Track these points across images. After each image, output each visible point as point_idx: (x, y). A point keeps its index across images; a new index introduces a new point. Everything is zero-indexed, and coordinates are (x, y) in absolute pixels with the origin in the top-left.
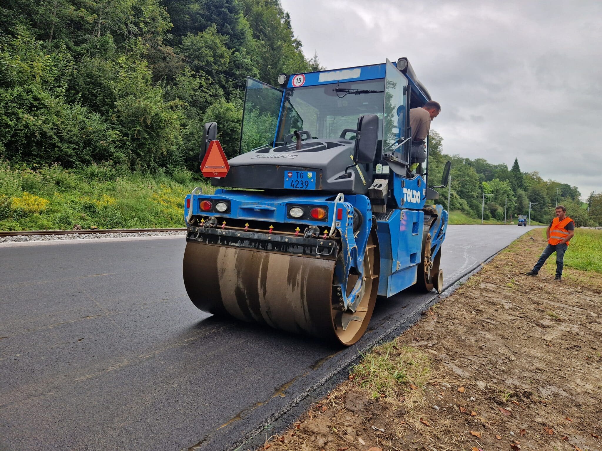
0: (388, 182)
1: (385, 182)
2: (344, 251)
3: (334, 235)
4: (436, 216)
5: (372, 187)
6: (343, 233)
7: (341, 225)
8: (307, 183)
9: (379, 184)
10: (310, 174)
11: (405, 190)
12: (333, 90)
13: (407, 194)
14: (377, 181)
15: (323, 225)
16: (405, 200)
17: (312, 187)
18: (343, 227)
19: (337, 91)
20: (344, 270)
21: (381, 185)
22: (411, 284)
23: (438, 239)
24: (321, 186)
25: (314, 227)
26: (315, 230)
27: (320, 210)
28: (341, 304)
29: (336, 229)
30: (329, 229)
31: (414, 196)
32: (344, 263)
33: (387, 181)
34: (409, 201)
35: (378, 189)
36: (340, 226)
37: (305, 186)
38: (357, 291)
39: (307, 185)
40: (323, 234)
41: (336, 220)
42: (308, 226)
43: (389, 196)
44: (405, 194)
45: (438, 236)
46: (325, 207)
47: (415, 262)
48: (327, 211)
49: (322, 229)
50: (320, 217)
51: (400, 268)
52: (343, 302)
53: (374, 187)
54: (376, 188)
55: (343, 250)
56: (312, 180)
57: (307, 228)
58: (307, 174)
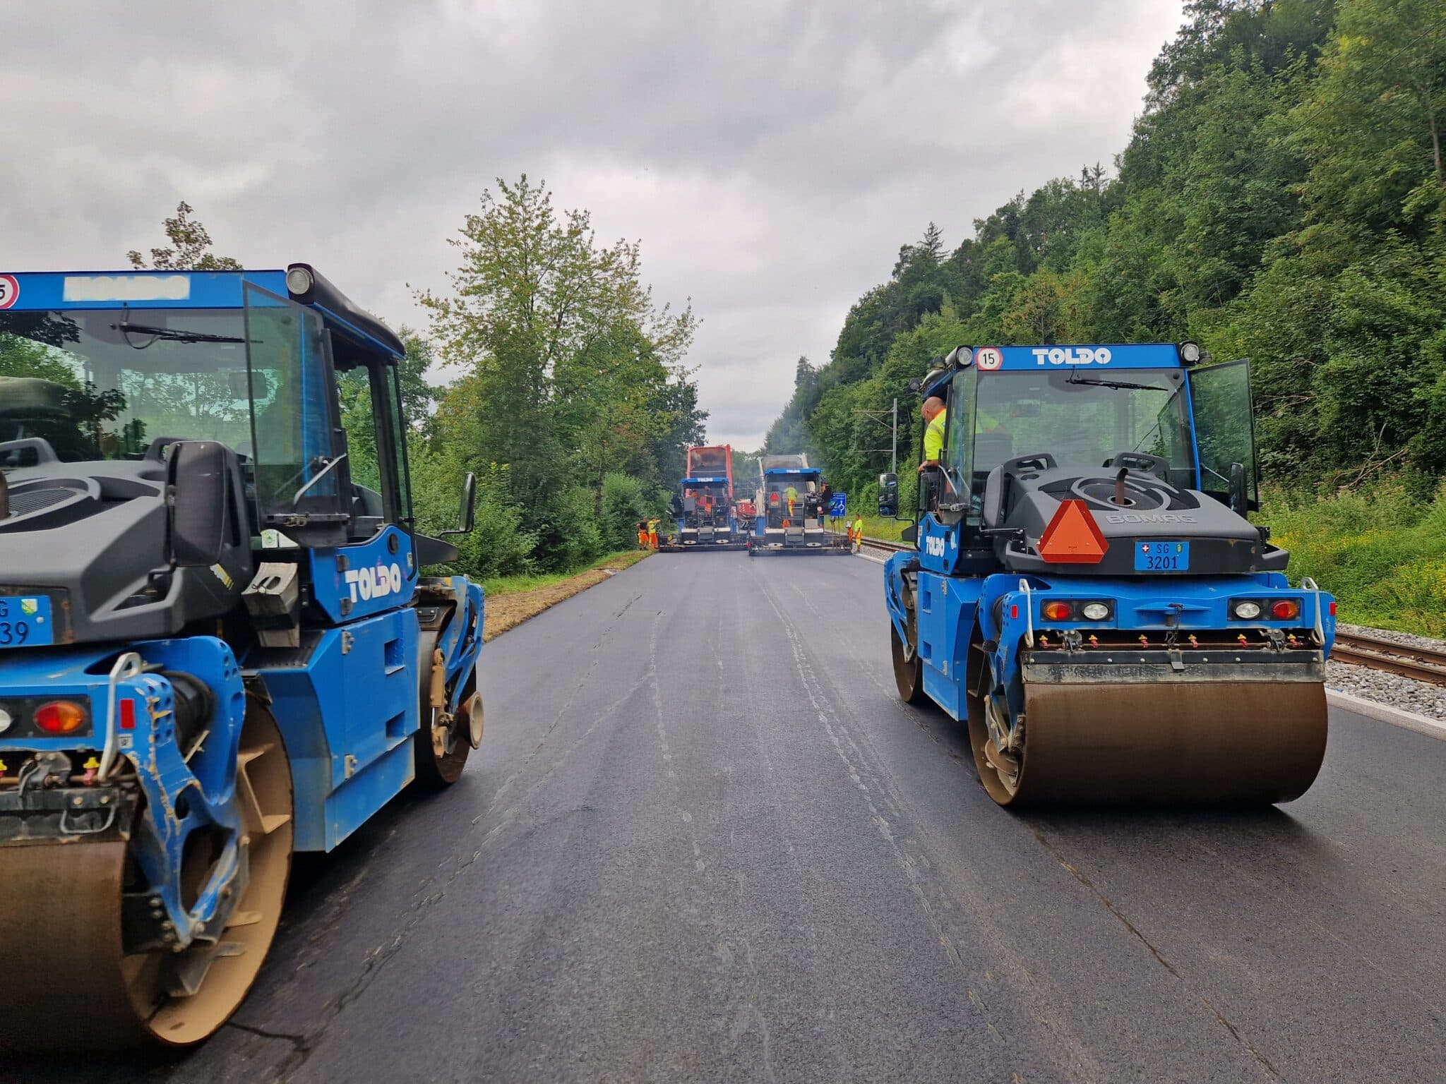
0: (298, 570)
1: (287, 571)
2: (153, 807)
3: (114, 772)
4: (454, 603)
5: (249, 591)
6: (142, 764)
7: (134, 741)
8: (24, 627)
9: (271, 578)
10: (30, 604)
11: (350, 576)
12: (113, 327)
13: (357, 583)
14: (267, 569)
15: (79, 746)
16: (354, 599)
17: (42, 637)
18: (141, 748)
19: (126, 329)
20: (160, 852)
21: (277, 580)
22: (397, 788)
23: (463, 656)
24: (69, 632)
25: (51, 756)
26: (56, 762)
27: (65, 707)
28: (168, 936)
29: (118, 755)
30: (98, 756)
31: (383, 579)
32: (157, 835)
33: (292, 568)
34: (365, 597)
35: (270, 592)
36: (130, 745)
37: (17, 638)
38: (223, 881)
39: (25, 635)
40: (84, 771)
41: (116, 732)
42: (31, 754)
43: (305, 603)
44: (353, 587)
45: (464, 648)
46: (79, 698)
47: (402, 735)
48: (88, 706)
49: (78, 760)
50: (69, 724)
51: (355, 770)
52: (173, 930)
53: (258, 587)
54: (262, 590)
55: (150, 804)
56: (40, 619)
57: (28, 762)
58: (20, 603)
